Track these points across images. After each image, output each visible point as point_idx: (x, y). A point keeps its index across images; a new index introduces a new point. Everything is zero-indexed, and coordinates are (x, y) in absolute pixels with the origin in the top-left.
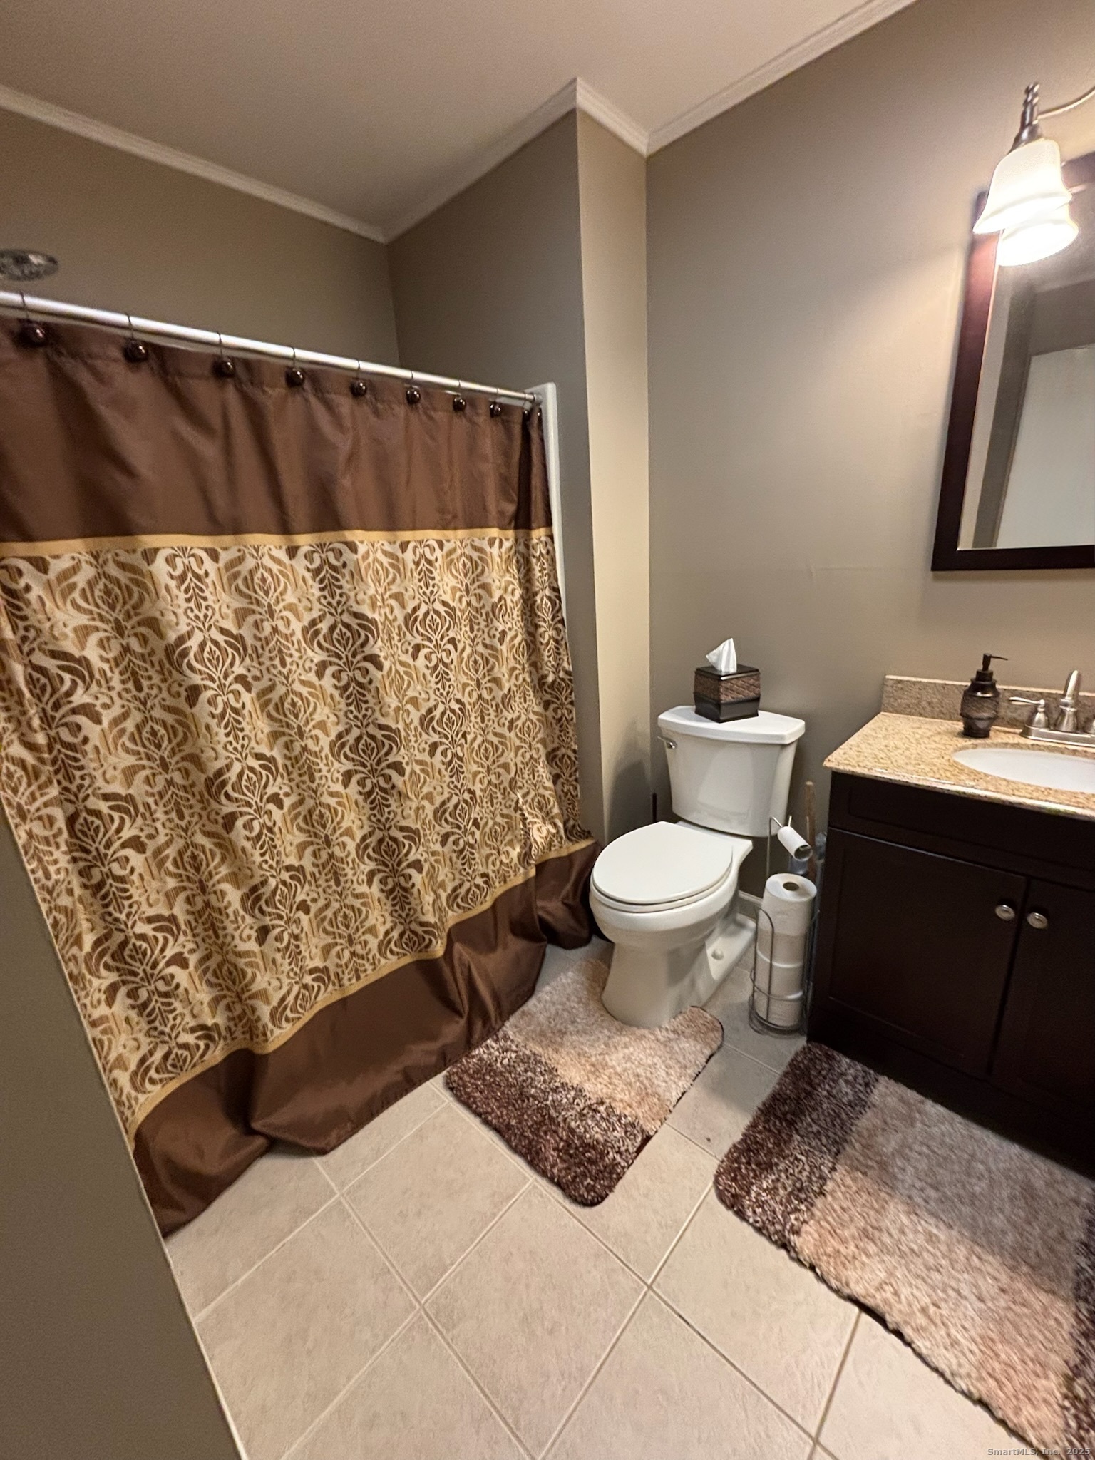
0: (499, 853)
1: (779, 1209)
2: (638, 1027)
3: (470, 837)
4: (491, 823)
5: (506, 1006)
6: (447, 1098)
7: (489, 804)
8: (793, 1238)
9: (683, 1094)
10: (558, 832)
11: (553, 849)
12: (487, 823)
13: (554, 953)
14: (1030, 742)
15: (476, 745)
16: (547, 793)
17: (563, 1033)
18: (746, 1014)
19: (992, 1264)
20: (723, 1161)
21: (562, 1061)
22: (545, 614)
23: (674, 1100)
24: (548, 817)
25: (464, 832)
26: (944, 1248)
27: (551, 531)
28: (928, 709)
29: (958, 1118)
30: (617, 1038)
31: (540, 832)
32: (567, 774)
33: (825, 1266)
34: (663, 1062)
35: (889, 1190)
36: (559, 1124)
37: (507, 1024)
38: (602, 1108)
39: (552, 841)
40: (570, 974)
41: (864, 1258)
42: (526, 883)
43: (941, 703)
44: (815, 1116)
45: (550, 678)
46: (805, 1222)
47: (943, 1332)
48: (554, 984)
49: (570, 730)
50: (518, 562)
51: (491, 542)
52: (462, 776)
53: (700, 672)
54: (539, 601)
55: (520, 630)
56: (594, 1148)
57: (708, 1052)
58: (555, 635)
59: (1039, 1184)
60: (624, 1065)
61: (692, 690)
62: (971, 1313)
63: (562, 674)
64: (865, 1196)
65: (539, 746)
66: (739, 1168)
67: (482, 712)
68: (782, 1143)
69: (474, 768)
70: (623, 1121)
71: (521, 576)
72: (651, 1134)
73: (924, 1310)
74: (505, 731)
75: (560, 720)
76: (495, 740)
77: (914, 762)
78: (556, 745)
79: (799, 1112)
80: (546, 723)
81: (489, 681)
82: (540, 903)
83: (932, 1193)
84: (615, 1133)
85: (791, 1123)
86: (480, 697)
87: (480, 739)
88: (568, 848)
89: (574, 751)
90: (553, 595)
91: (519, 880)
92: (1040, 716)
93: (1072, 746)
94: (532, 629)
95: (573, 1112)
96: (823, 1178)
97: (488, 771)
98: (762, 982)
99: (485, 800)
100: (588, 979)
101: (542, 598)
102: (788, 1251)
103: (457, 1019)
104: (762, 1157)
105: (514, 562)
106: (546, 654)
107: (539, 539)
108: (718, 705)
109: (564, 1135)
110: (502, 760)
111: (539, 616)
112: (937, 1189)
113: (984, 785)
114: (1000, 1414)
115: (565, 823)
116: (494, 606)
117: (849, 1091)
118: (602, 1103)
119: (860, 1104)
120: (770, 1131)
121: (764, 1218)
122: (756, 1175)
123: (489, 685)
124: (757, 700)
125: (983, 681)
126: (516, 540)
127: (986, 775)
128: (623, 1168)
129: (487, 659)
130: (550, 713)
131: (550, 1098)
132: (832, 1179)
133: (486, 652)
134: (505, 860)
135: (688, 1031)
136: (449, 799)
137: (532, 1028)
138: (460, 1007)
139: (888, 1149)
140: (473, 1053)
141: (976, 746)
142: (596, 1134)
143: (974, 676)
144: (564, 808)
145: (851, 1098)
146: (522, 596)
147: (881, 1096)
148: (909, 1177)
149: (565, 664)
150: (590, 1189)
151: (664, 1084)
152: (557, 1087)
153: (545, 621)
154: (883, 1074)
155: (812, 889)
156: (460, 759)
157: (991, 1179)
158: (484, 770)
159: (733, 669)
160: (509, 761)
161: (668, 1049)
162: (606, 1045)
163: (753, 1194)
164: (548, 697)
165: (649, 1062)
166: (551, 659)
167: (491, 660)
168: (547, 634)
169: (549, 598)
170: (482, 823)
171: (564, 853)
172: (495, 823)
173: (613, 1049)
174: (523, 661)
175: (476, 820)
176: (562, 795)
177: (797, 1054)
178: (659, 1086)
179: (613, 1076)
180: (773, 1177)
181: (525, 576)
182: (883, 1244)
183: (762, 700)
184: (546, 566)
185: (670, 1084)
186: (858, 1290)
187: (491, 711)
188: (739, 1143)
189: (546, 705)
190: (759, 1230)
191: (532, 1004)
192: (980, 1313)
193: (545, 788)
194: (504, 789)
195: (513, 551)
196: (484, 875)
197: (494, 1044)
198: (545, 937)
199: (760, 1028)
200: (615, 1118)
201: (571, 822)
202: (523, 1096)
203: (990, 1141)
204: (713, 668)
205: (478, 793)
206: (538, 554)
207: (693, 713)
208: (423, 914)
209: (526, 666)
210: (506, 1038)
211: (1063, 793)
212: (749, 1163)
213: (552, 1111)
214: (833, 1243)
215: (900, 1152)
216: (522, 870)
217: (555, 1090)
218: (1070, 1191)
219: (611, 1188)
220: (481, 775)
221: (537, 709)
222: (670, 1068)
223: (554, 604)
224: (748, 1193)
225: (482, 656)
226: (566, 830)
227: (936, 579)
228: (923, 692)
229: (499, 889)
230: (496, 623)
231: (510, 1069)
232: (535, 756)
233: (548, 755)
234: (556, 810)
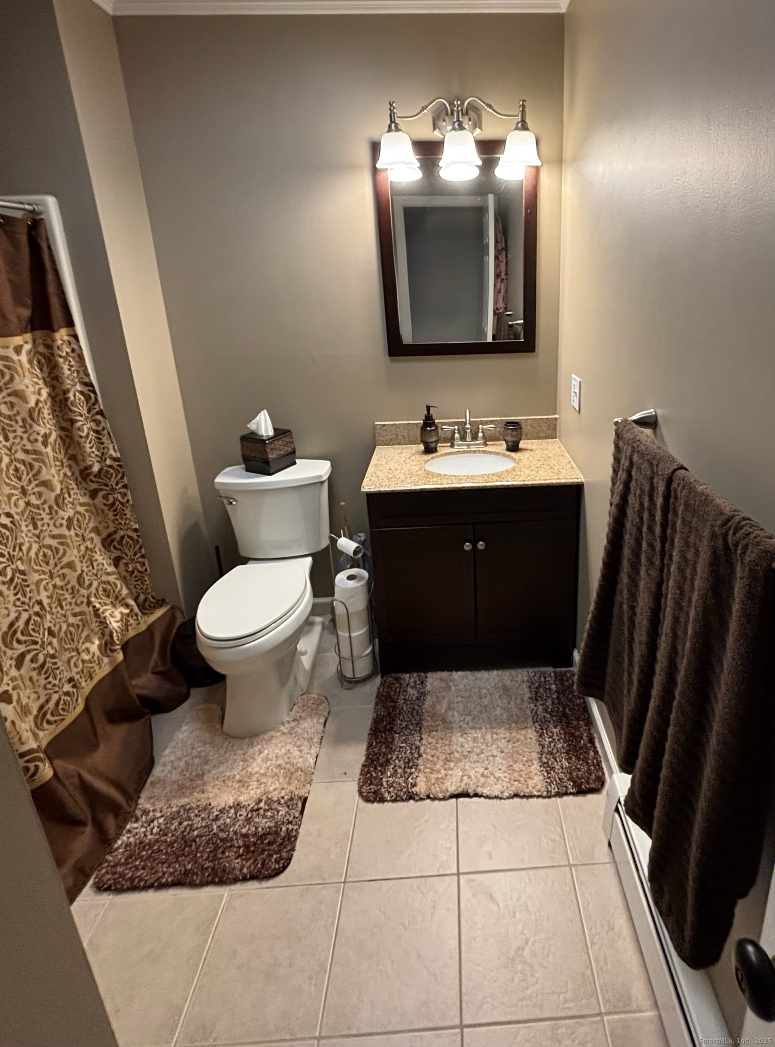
0: (78, 653)
1: (401, 780)
2: (264, 733)
3: (49, 648)
4: (64, 627)
5: (131, 789)
6: (106, 899)
7: (59, 609)
8: (414, 790)
9: (317, 757)
10: (132, 611)
11: (130, 628)
12: (60, 628)
13: (159, 721)
14: (456, 450)
15: (32, 554)
16: (112, 578)
17: (201, 776)
18: (338, 682)
19: (502, 733)
20: (360, 779)
21: (211, 795)
22: (80, 409)
23: (312, 764)
24: (118, 600)
25: (42, 646)
26: (481, 740)
27: (74, 330)
28: (402, 440)
29: (468, 673)
30: (251, 751)
31: (115, 617)
32: (130, 553)
33: (436, 790)
34: (294, 745)
35: (450, 731)
36: (232, 840)
37: (141, 801)
38: (262, 805)
39: (127, 621)
40: (184, 728)
41: (450, 772)
42: (115, 670)
43: (408, 435)
44: (401, 717)
45: (96, 468)
46: (417, 777)
47: (493, 778)
48: (172, 744)
49: (127, 512)
50: (39, 362)
51: (18, 349)
52: (28, 590)
53: (244, 439)
54: (72, 398)
55: (53, 428)
56: (269, 834)
57: (322, 720)
58: (94, 427)
59: (508, 683)
60: (265, 765)
61: (240, 453)
62: (500, 761)
63: (108, 462)
64: (440, 742)
65: (92, 535)
66: (372, 775)
67: (33, 518)
68: (389, 744)
69: (36, 577)
70: (282, 801)
71: (46, 375)
72: (306, 795)
73: (483, 775)
74: (64, 531)
75: (113, 504)
76: (54, 543)
77: (409, 476)
78: (111, 530)
79: (392, 721)
80: (96, 511)
81: (37, 486)
82: (134, 682)
83: (469, 718)
84: (281, 813)
85: (391, 730)
86: (28, 504)
87: (35, 547)
88: (145, 622)
89: (136, 530)
90: (86, 389)
91: (106, 669)
92: (457, 435)
93: (473, 448)
94: (66, 424)
95: (240, 823)
96: (418, 748)
97: (51, 576)
98: (346, 652)
99: (54, 606)
100: (203, 723)
101: (75, 394)
102: (413, 799)
103: (82, 829)
104: (382, 760)
105: (35, 362)
106: (88, 445)
107: (62, 340)
108: (267, 462)
109: (241, 843)
110: (65, 560)
111: (74, 412)
112: (470, 715)
113: (446, 482)
114: (522, 794)
115: (136, 600)
116: (31, 412)
117: (414, 692)
118: (260, 801)
119: (422, 695)
120: (381, 742)
121: (396, 791)
122: (382, 772)
123: (36, 490)
124: (294, 452)
125: (429, 421)
126: (34, 341)
127: (445, 475)
128: (296, 830)
129: (30, 464)
130: (99, 500)
131: (215, 827)
132: (422, 745)
133: (28, 458)
134: (86, 657)
135: (304, 714)
136: (17, 619)
137: (168, 789)
138: (82, 817)
139: (443, 711)
140: (116, 846)
141: (433, 458)
142: (264, 823)
143: (424, 418)
144: (132, 587)
145: (416, 695)
146: (49, 394)
147: (431, 684)
148: (457, 718)
149: (112, 452)
150: (277, 862)
151: (301, 759)
152: (217, 816)
153: (81, 415)
154: (428, 672)
155: (365, 574)
156: (23, 573)
157: (490, 694)
158: (46, 577)
159: (271, 433)
160: (73, 558)
161: (294, 735)
162: (244, 761)
163: (385, 784)
164: (94, 486)
165: (283, 751)
166: (94, 449)
167: (36, 465)
168: (85, 427)
169: (82, 393)
170: (55, 629)
171: (143, 627)
172: (69, 625)
173: (251, 761)
174: (61, 456)
175: (49, 628)
176: (127, 575)
177: (379, 689)
178: (298, 762)
179: (260, 778)
180: (392, 766)
181: (50, 373)
182: (456, 758)
183: (297, 452)
184: (72, 363)
185: (304, 756)
186: (452, 789)
187: (44, 515)
188: (365, 761)
189: (93, 494)
190: (395, 801)
191: (158, 771)
192: (503, 758)
193: (109, 574)
194: (73, 588)
195: (32, 353)
196: (71, 680)
197: (136, 825)
198: (147, 710)
199: (350, 685)
200: (276, 804)
201: (142, 597)
202: (187, 842)
203: (484, 675)
204: (253, 433)
205: (46, 602)
206: (64, 354)
207: (244, 472)
208: (23, 744)
209: (65, 461)
210: (146, 812)
211: (478, 476)
212: (376, 768)
213: (221, 834)
214: (434, 776)
215: (449, 708)
216: (106, 660)
217: (217, 818)
218: (520, 678)
219: (293, 849)
220: (44, 583)
221: (82, 500)
222: (300, 746)
223: (88, 398)
224: (382, 785)
225: (23, 462)
226: (138, 606)
227: (392, 361)
228: (398, 430)
229: (87, 687)
230: (36, 428)
231: (163, 832)
232: (90, 546)
233: (103, 542)
234: (125, 592)
